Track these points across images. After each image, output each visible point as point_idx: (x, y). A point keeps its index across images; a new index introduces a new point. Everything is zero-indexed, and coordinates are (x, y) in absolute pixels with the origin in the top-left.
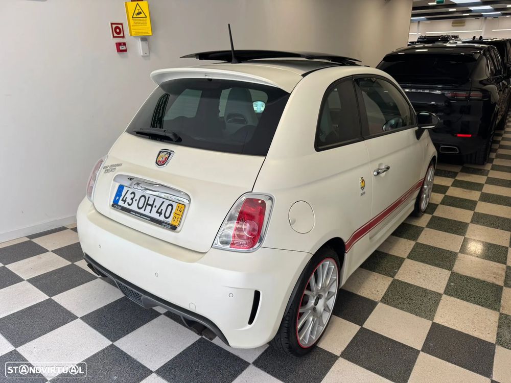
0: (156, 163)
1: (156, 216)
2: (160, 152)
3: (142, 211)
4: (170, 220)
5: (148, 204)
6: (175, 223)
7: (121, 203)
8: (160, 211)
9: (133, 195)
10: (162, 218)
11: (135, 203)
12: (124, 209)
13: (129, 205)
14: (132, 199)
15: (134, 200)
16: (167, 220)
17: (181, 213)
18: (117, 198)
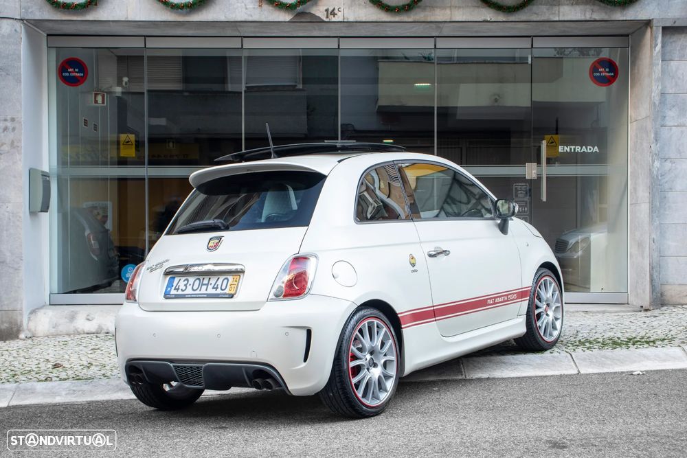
0: (208, 248)
1: (214, 291)
2: (210, 239)
3: (198, 292)
4: (227, 291)
5: (203, 284)
6: (232, 292)
7: (173, 292)
8: (216, 286)
9: (186, 282)
10: (219, 291)
11: (189, 288)
12: (177, 297)
13: (182, 290)
14: (186, 285)
15: (188, 285)
16: (224, 291)
17: (236, 283)
18: (169, 289)
